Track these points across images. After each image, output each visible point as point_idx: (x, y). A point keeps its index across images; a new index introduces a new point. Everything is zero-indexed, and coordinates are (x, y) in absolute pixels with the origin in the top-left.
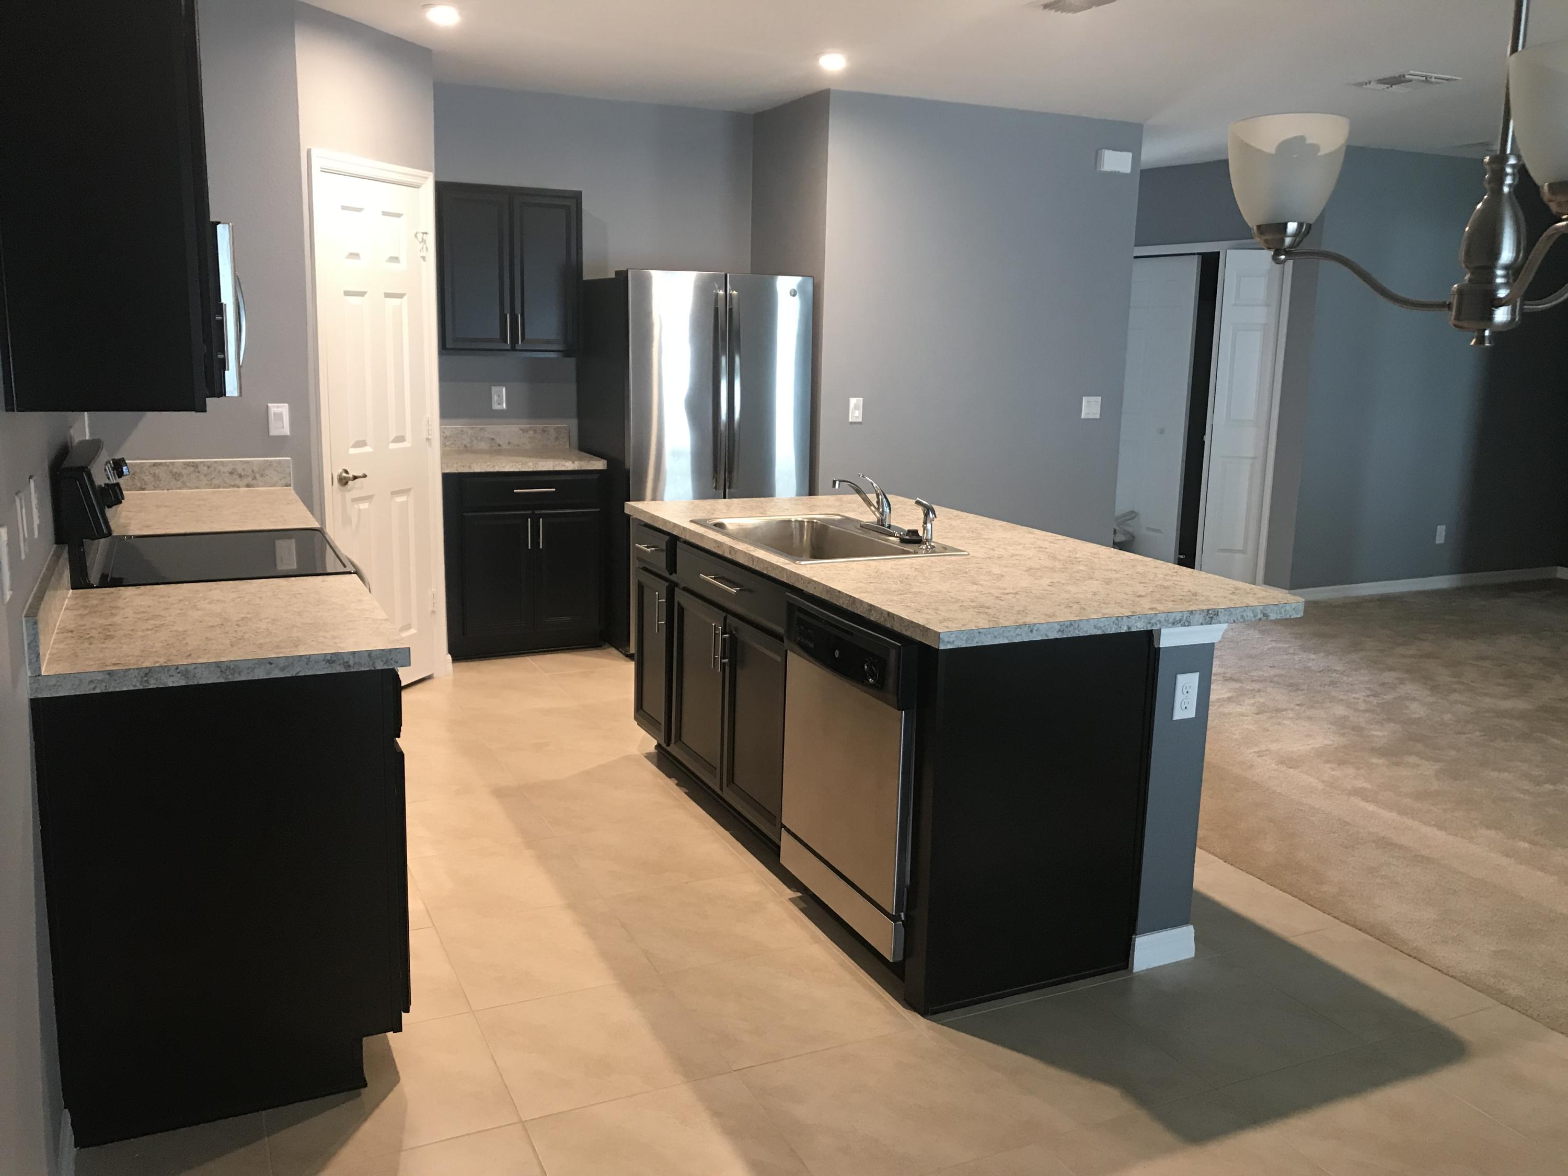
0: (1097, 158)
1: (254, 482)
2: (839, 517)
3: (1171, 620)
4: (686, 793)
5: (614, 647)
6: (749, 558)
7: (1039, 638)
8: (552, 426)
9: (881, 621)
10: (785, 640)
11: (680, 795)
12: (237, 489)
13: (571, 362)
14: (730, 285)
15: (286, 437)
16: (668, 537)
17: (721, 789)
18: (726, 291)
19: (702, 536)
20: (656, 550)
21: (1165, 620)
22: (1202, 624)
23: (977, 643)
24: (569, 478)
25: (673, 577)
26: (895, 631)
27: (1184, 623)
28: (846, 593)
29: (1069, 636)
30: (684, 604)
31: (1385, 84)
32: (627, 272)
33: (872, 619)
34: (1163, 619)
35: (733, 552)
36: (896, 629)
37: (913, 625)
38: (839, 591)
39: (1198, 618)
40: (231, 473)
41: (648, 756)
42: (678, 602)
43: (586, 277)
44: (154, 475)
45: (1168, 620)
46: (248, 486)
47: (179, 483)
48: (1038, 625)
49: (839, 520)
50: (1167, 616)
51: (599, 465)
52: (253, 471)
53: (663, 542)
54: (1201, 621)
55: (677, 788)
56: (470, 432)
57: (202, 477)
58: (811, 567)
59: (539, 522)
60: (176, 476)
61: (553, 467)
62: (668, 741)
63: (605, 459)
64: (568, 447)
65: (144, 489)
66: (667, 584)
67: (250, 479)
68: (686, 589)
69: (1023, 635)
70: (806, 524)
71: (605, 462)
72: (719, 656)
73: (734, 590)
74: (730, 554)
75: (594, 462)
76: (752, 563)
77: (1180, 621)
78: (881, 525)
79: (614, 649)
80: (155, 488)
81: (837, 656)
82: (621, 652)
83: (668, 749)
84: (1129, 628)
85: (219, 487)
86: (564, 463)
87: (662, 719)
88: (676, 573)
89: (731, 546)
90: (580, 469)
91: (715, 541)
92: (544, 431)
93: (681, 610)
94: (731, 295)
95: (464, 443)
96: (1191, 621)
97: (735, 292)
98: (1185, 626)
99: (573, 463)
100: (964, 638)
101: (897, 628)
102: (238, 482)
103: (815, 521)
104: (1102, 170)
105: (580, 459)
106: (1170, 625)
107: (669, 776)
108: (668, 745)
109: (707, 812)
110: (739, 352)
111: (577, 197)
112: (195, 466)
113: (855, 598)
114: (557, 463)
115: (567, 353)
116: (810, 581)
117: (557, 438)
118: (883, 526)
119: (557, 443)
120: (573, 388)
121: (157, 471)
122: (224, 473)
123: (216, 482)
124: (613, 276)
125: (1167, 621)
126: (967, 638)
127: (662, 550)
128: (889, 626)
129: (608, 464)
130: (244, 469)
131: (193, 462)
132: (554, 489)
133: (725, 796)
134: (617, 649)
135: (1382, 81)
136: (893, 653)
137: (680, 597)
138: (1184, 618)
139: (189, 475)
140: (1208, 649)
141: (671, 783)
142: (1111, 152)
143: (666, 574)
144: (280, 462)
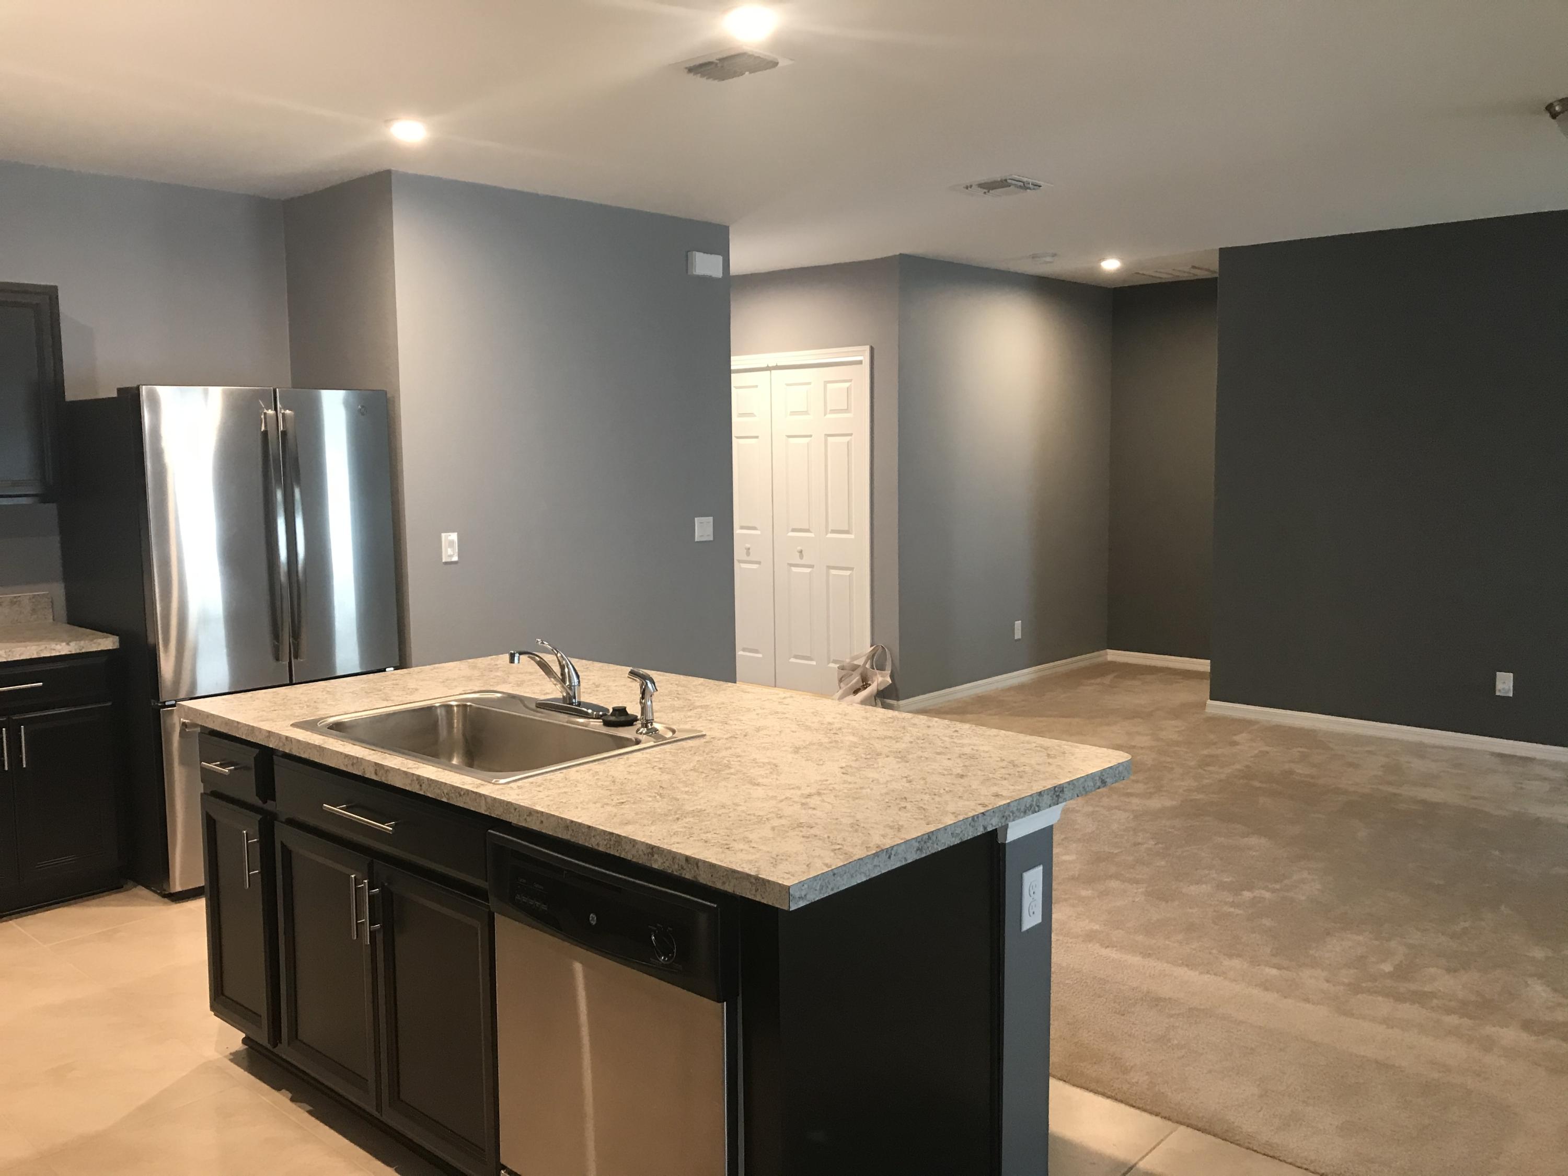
0: (687, 261)
2: (499, 695)
3: (1023, 808)
4: (310, 1112)
5: (143, 886)
6: (412, 780)
7: (898, 865)
8: (25, 595)
9: (674, 869)
10: (491, 898)
11: (299, 1115)
13: (51, 509)
14: (280, 404)
16: (257, 751)
17: (379, 1107)
18: (276, 409)
19: (321, 749)
20: (235, 769)
21: (1017, 809)
22: (1050, 806)
23: (832, 889)
24: (60, 666)
25: (270, 806)
26: (701, 883)
27: (1035, 808)
28: (601, 828)
29: (928, 853)
30: (290, 846)
31: (984, 188)
32: (137, 390)
33: (655, 866)
34: (1015, 809)
35: (381, 772)
36: (702, 881)
37: (736, 875)
38: (589, 827)
39: (1047, 799)
41: (235, 1058)
42: (282, 843)
43: (70, 396)
45: (1020, 809)
48: (895, 848)
49: (499, 699)
50: (1019, 804)
51: (108, 643)
53: (249, 758)
54: (1049, 803)
55: (293, 1106)
58: (519, 787)
59: (20, 731)
61: (37, 653)
62: (276, 1037)
63: (117, 635)
64: (51, 621)
66: (259, 817)
68: (291, 822)
69: (881, 865)
70: (455, 709)
71: (116, 638)
72: (365, 920)
73: (388, 827)
74: (376, 774)
75: (100, 641)
76: (418, 786)
77: (1031, 806)
78: (570, 704)
79: (140, 887)
81: (594, 923)
82: (155, 892)
83: (275, 1050)
84: (985, 828)
86: (53, 646)
87: (262, 1008)
88: (274, 800)
89: (376, 764)
90: (78, 651)
91: (347, 756)
92: (13, 603)
93: (287, 853)
94: (284, 414)
96: (1041, 805)
97: (288, 412)
98: (1036, 812)
99: (68, 644)
100: (818, 888)
101: (704, 878)
103: (469, 704)
104: (694, 273)
105: (77, 638)
106: (1022, 814)
107: (278, 1088)
108: (275, 1046)
109: (352, 1141)
110: (299, 484)
111: (50, 295)
113: (619, 836)
114: (43, 647)
115: (43, 498)
116: (531, 812)
117: (34, 611)
118: (572, 704)
119: (35, 616)
120: (54, 542)
124: (115, 395)
125: (1018, 810)
126: (820, 885)
127: (247, 768)
128: (688, 876)
129: (121, 642)
132: (41, 684)
133: (384, 1118)
134: (147, 887)
135: (981, 186)
136: (703, 919)
137: (284, 835)
138: (1034, 803)
140: (1047, 833)
141: (282, 1099)
142: (701, 254)
143: (258, 802)
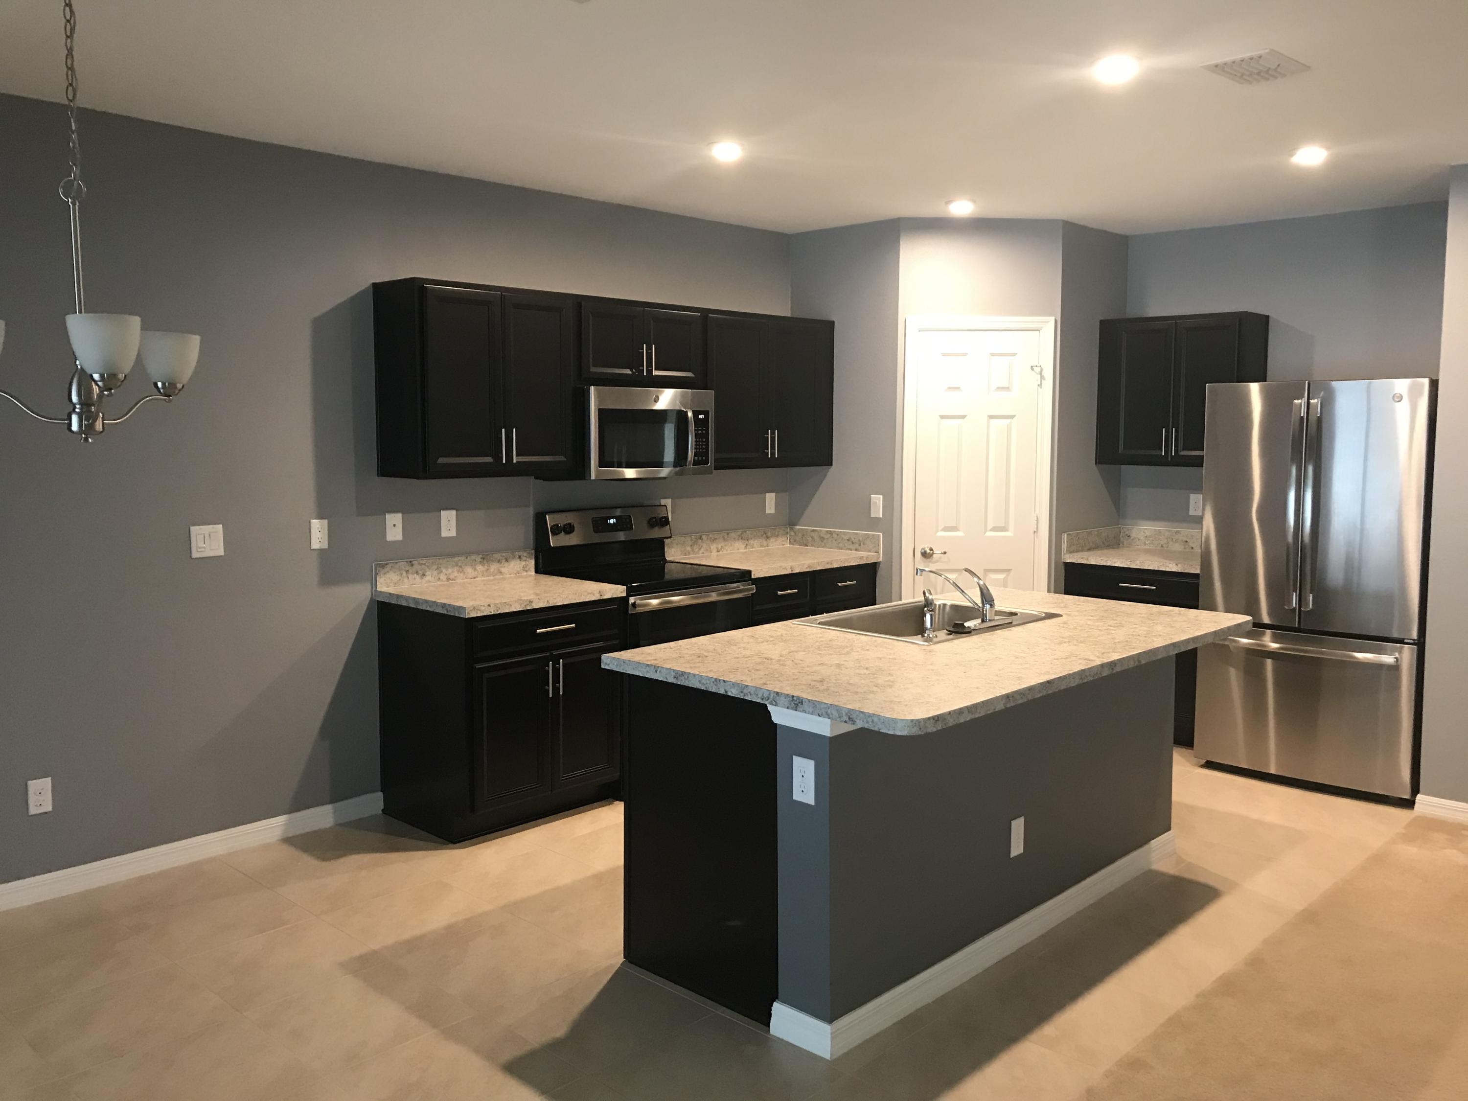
1: (859, 548)
12: (850, 551)
15: (879, 519)
40: (848, 540)
44: (812, 537)
46: (856, 550)
47: (823, 544)
52: (859, 540)
56: (1167, 534)
57: (834, 541)
60: (822, 539)
65: (807, 546)
67: (857, 545)
80: (812, 545)
85: (842, 549)
86: (1168, 564)
90: (1182, 571)
95: (1162, 543)
102: (851, 547)
112: (831, 533)
121: (813, 534)
122: (845, 540)
123: (841, 545)
130: (855, 539)
131: (830, 531)
139: (828, 539)
144: (874, 535)
